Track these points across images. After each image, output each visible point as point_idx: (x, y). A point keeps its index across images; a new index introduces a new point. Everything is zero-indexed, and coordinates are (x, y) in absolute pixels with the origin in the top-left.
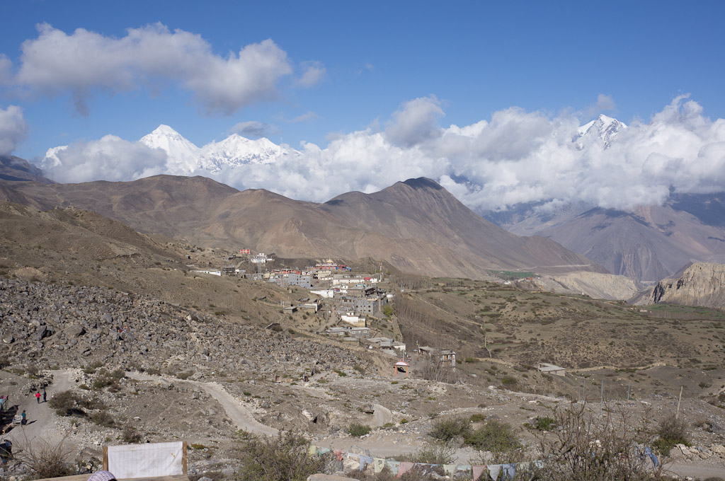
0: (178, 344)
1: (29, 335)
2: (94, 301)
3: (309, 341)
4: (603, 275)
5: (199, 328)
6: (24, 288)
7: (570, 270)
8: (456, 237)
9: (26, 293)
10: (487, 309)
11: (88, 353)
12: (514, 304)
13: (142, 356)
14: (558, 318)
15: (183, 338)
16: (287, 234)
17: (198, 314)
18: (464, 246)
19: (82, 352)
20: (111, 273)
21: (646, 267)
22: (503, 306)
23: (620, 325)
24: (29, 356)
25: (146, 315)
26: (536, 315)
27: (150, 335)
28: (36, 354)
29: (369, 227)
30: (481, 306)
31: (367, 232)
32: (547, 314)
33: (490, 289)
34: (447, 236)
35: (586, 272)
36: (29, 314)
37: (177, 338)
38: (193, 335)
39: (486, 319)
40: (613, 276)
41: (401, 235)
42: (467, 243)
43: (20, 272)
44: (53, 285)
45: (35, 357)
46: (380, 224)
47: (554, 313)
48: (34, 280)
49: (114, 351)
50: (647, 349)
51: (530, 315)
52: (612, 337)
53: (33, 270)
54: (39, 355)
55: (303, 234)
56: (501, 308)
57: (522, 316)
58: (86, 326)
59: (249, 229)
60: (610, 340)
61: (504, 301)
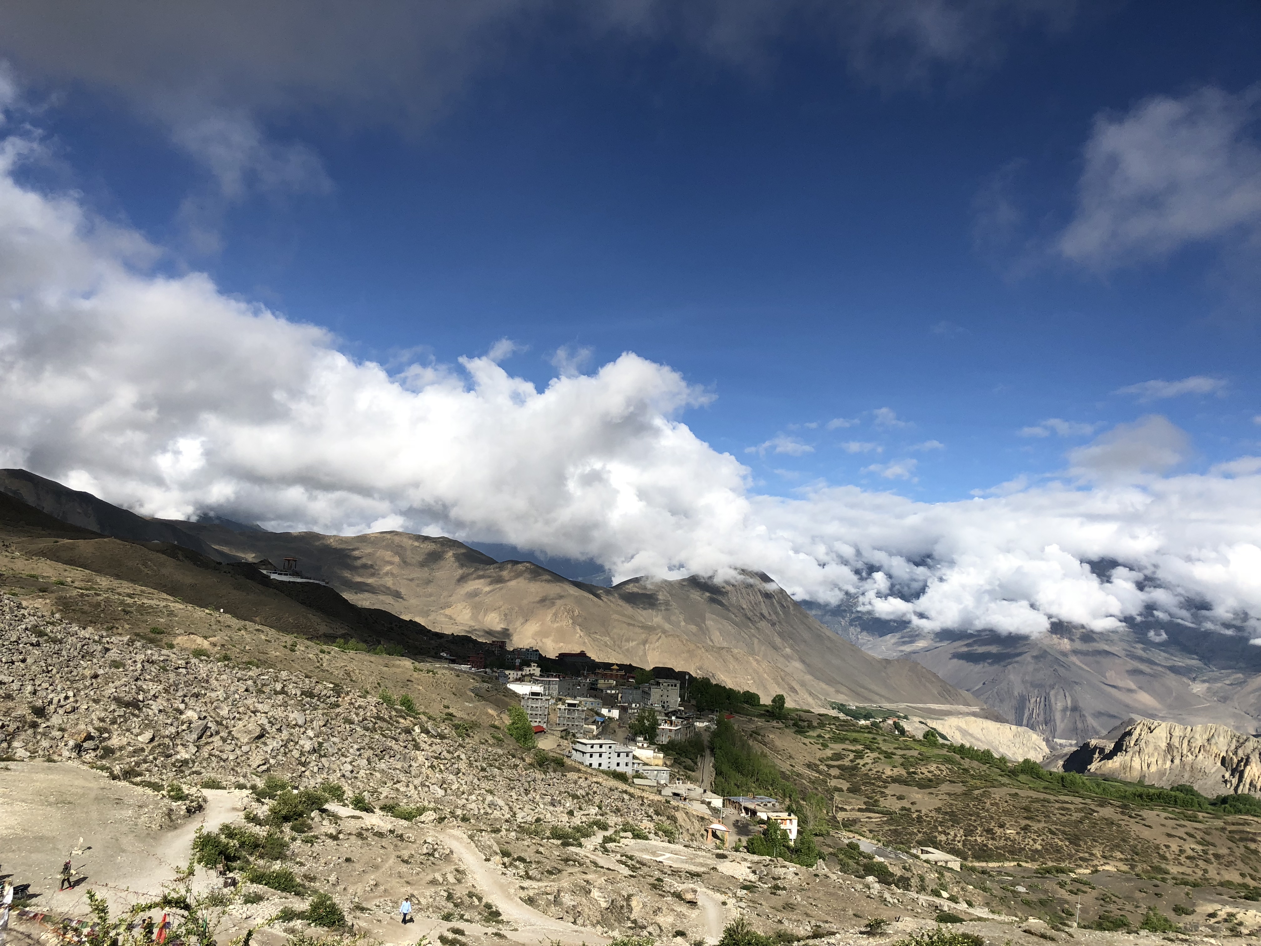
0: (399, 767)
1: (178, 733)
2: (283, 692)
3: (586, 779)
4: (998, 725)
5: (431, 745)
6: (182, 662)
7: (949, 713)
8: (788, 650)
9: (184, 671)
10: (838, 756)
11: (264, 767)
12: (875, 755)
13: (343, 779)
14: (943, 781)
15: (405, 758)
16: (556, 625)
17: (430, 726)
18: (798, 665)
19: (255, 765)
20: (311, 656)
21: (1063, 721)
22: (859, 755)
23: (1037, 800)
24: (174, 765)
25: (356, 719)
26: (908, 773)
27: (358, 750)
28: (185, 762)
29: (667, 626)
30: (829, 753)
31: (664, 632)
32: (927, 773)
33: (840, 728)
34: (775, 648)
35: (973, 718)
36: (183, 701)
37: (398, 756)
38: (420, 756)
39: (835, 772)
40: (1014, 727)
41: (711, 640)
42: (803, 662)
43: (181, 640)
44: (226, 663)
45: (183, 768)
46: (683, 623)
47: (937, 772)
48: (199, 653)
49: (303, 769)
50: (1081, 843)
51: (900, 771)
52: (1026, 818)
53: (199, 640)
54: (191, 765)
55: (578, 627)
56: (856, 757)
57: (888, 772)
58: (268, 726)
59: (505, 615)
60: (1024, 822)
61: (860, 747)
